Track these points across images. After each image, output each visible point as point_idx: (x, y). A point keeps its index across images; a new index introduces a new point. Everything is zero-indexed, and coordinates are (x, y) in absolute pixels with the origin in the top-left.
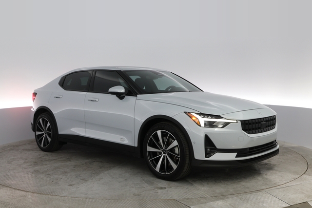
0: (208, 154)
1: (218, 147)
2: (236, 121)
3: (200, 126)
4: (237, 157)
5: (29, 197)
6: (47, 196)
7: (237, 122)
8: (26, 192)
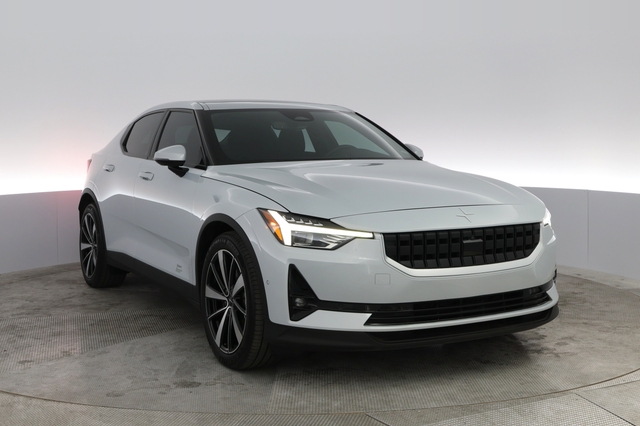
0: (296, 313)
1: (321, 296)
2: (371, 235)
3: (282, 242)
4: (368, 323)
5: (21, 407)
6: (61, 404)
7: (373, 238)
8: (12, 397)
